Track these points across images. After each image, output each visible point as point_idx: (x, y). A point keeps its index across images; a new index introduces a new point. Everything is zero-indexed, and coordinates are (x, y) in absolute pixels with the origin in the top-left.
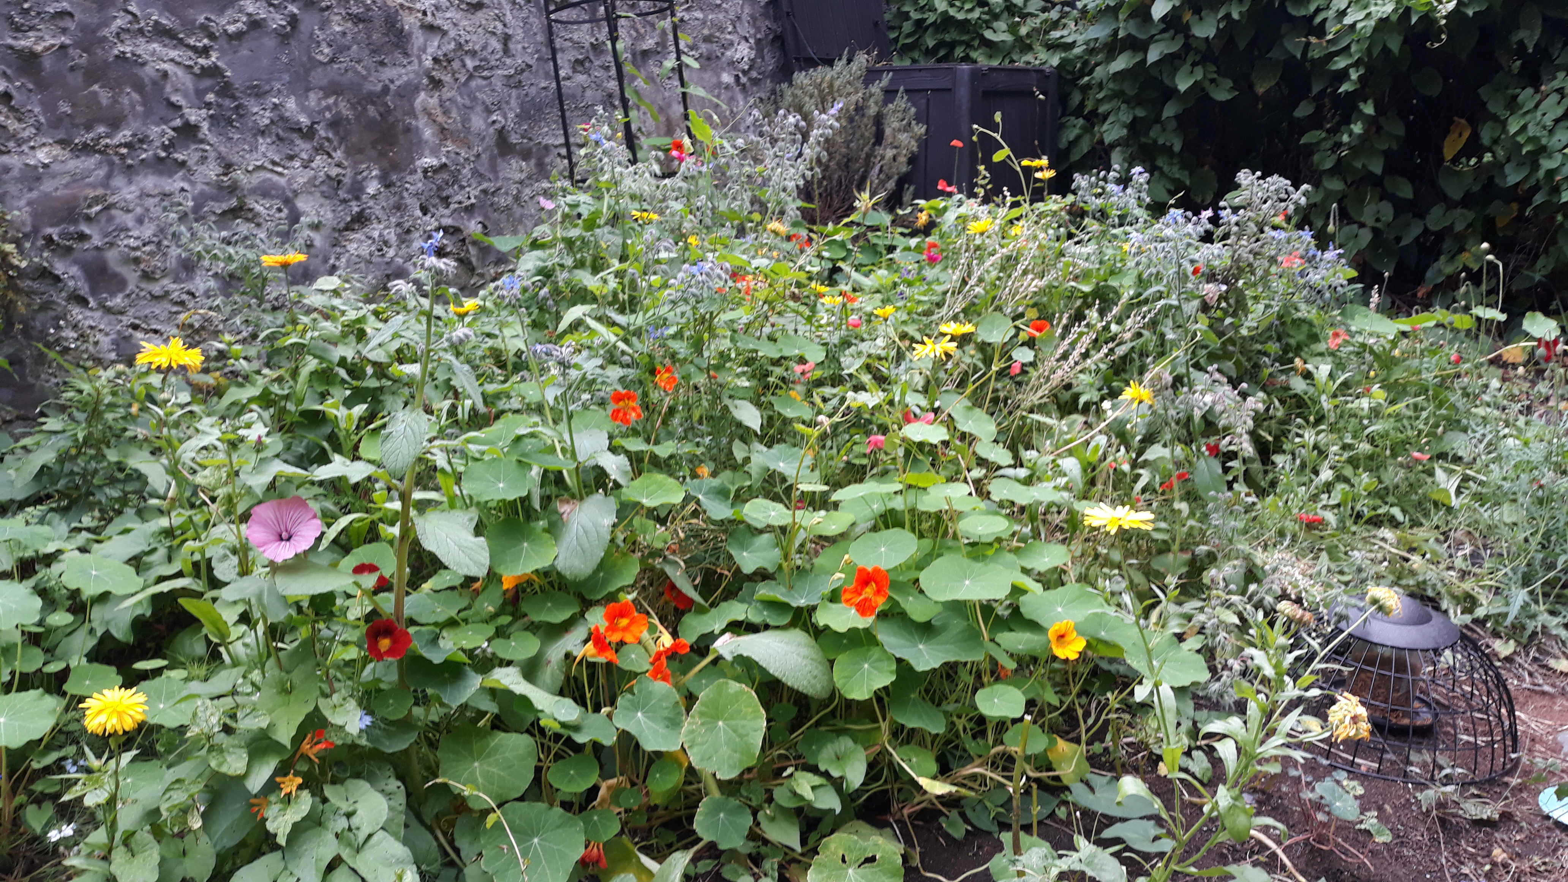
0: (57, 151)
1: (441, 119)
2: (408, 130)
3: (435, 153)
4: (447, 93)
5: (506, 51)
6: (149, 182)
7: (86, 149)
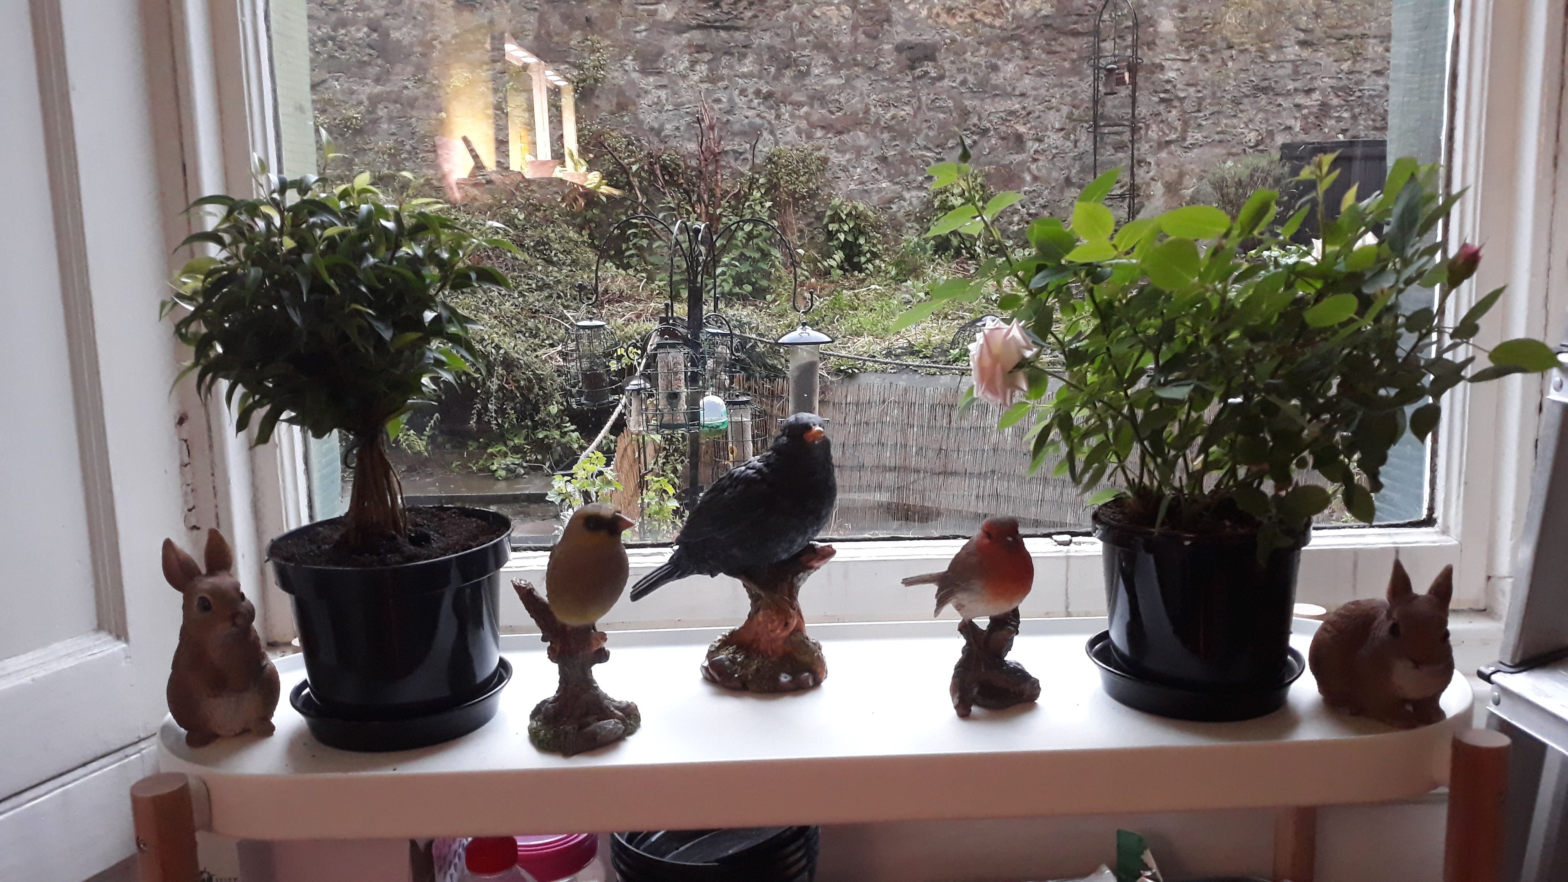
0: (888, 184)
1: (1036, 173)
2: (1019, 177)
3: (1030, 186)
4: (1040, 163)
5: (1076, 146)
6: (914, 193)
7: (897, 183)
